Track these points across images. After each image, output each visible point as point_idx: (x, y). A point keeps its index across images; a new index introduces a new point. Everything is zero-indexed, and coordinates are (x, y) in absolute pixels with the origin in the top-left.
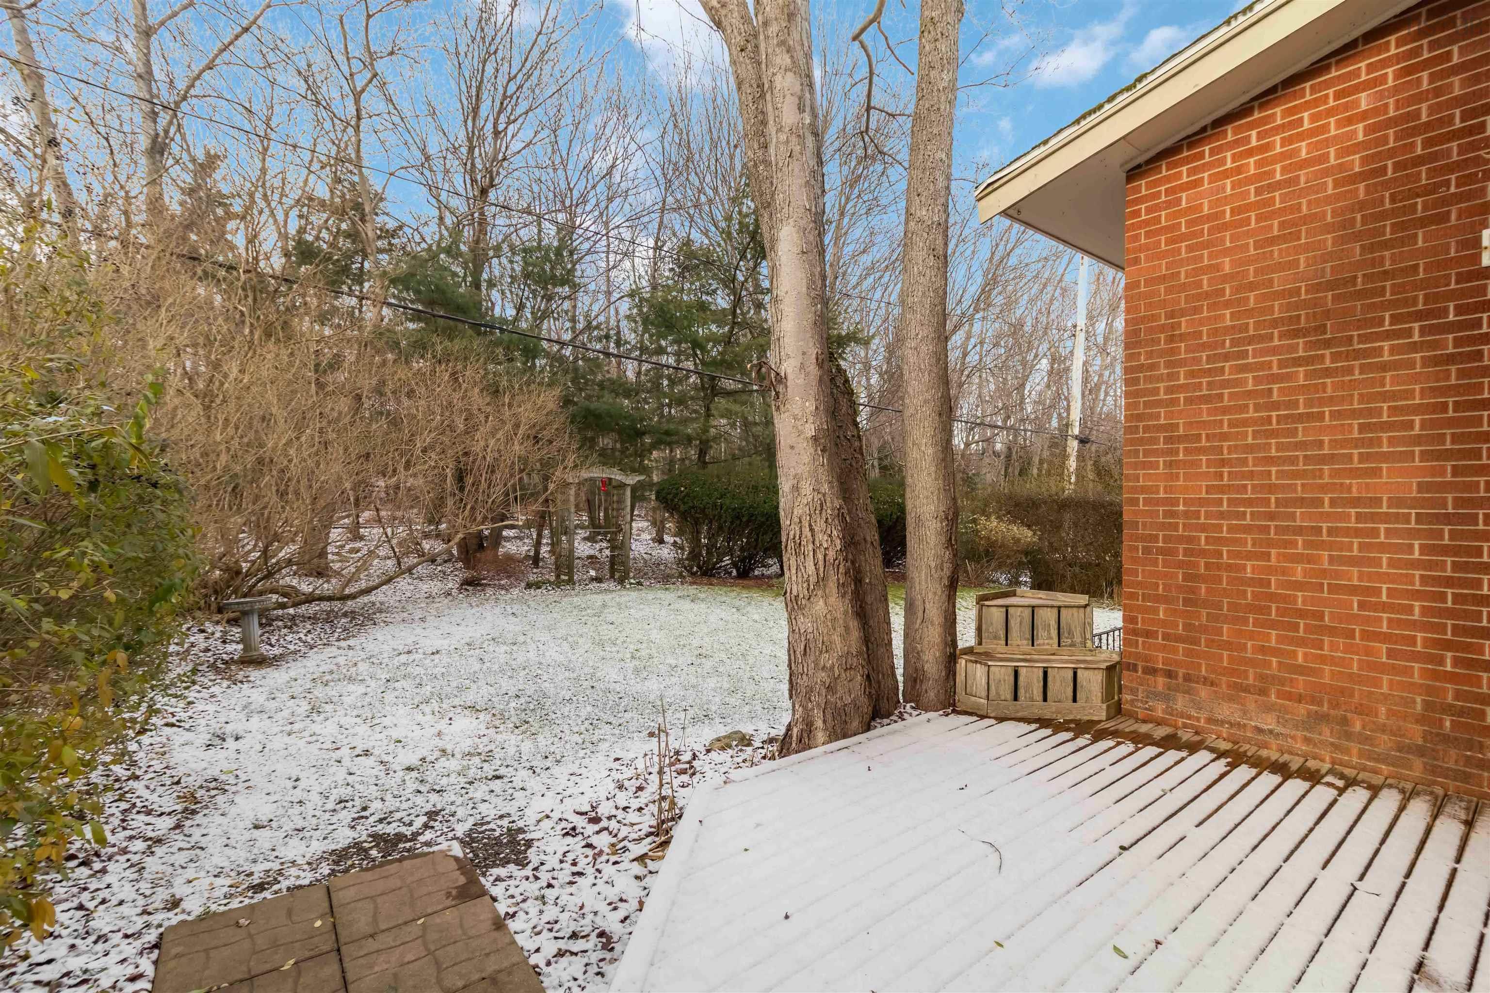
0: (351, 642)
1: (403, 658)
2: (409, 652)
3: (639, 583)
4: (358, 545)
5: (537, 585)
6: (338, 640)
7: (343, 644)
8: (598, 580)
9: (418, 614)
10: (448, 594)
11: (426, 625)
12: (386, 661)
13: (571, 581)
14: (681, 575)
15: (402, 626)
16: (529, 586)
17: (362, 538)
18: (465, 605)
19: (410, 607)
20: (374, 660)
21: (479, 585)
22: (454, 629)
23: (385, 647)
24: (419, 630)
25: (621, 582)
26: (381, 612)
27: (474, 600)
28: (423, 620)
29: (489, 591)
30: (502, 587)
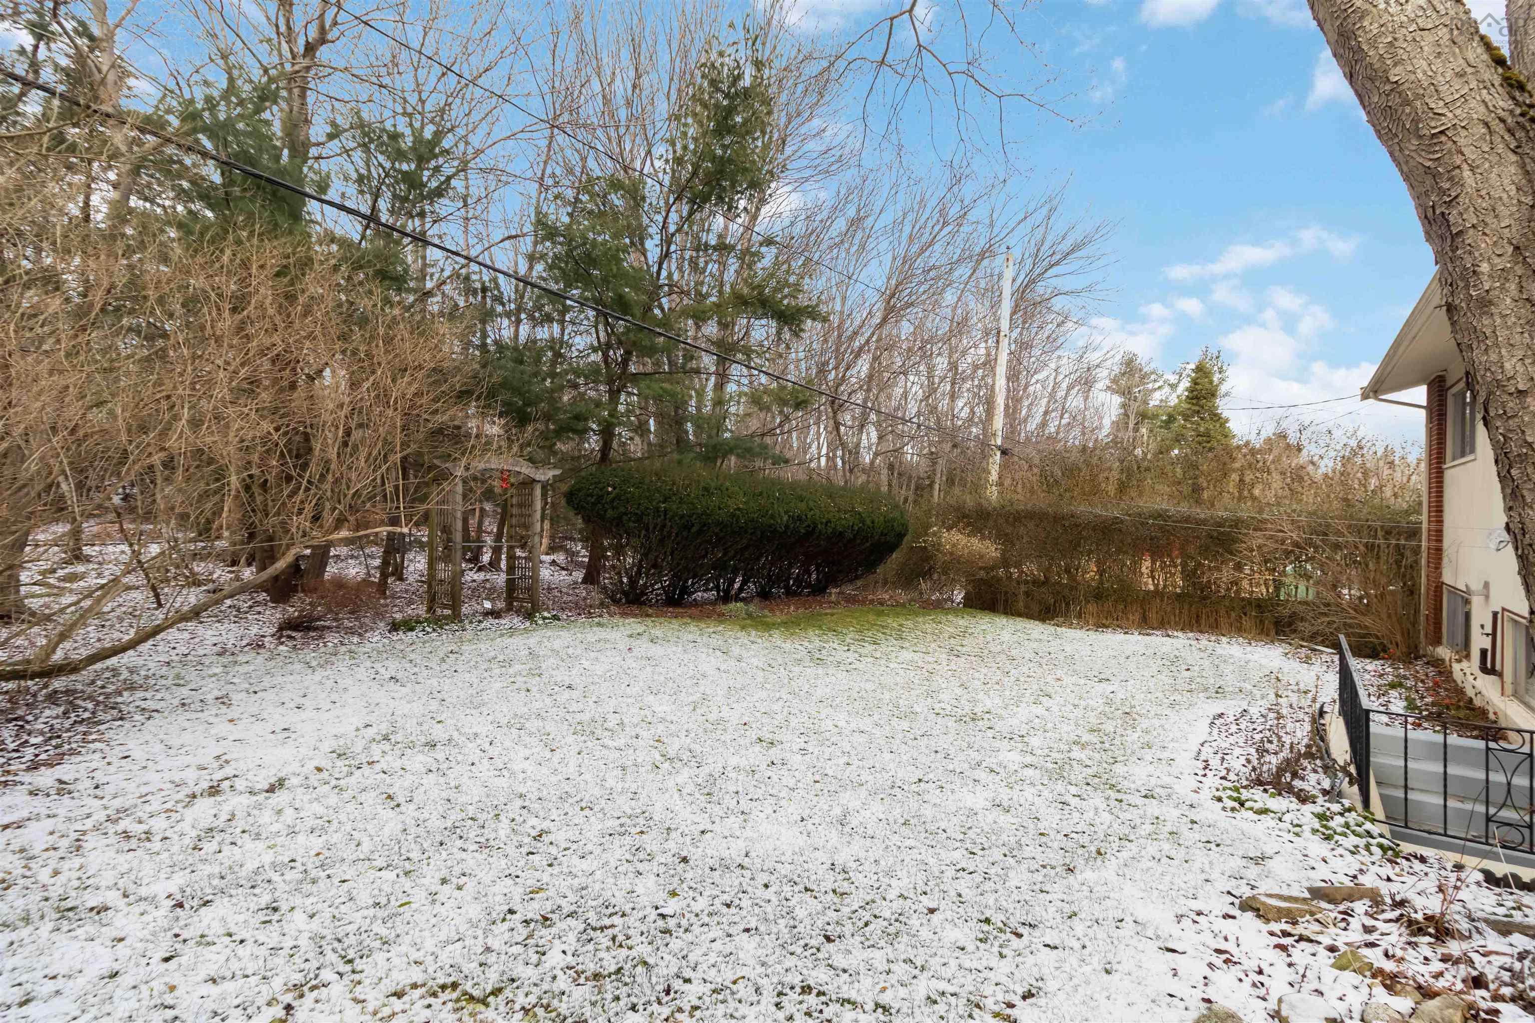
0: (65, 771)
1: (204, 808)
2: (214, 791)
3: (556, 618)
4: (80, 568)
5: (408, 625)
6: (34, 766)
7: (46, 778)
8: (494, 614)
9: (211, 690)
10: (258, 645)
11: (233, 713)
12: (159, 825)
13: (456, 617)
14: (602, 605)
15: (182, 717)
16: (395, 627)
17: (88, 559)
18: (297, 666)
19: (191, 675)
20: (125, 824)
21: (309, 629)
22: (293, 718)
23: (151, 776)
24: (222, 728)
25: (529, 616)
26: (132, 688)
27: (309, 654)
28: (223, 700)
29: (333, 639)
30: (351, 632)
